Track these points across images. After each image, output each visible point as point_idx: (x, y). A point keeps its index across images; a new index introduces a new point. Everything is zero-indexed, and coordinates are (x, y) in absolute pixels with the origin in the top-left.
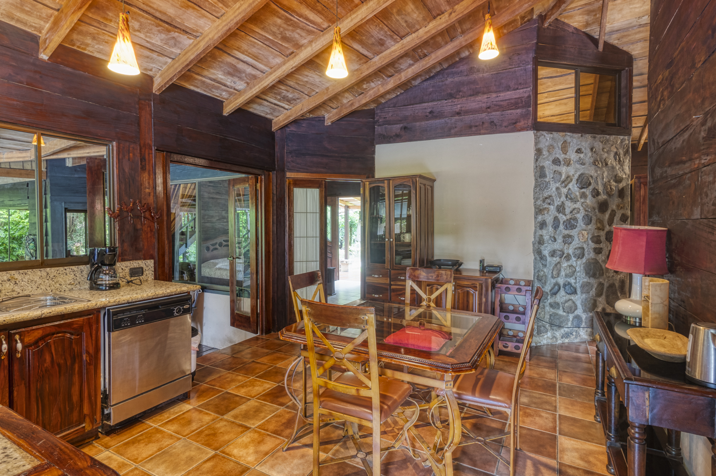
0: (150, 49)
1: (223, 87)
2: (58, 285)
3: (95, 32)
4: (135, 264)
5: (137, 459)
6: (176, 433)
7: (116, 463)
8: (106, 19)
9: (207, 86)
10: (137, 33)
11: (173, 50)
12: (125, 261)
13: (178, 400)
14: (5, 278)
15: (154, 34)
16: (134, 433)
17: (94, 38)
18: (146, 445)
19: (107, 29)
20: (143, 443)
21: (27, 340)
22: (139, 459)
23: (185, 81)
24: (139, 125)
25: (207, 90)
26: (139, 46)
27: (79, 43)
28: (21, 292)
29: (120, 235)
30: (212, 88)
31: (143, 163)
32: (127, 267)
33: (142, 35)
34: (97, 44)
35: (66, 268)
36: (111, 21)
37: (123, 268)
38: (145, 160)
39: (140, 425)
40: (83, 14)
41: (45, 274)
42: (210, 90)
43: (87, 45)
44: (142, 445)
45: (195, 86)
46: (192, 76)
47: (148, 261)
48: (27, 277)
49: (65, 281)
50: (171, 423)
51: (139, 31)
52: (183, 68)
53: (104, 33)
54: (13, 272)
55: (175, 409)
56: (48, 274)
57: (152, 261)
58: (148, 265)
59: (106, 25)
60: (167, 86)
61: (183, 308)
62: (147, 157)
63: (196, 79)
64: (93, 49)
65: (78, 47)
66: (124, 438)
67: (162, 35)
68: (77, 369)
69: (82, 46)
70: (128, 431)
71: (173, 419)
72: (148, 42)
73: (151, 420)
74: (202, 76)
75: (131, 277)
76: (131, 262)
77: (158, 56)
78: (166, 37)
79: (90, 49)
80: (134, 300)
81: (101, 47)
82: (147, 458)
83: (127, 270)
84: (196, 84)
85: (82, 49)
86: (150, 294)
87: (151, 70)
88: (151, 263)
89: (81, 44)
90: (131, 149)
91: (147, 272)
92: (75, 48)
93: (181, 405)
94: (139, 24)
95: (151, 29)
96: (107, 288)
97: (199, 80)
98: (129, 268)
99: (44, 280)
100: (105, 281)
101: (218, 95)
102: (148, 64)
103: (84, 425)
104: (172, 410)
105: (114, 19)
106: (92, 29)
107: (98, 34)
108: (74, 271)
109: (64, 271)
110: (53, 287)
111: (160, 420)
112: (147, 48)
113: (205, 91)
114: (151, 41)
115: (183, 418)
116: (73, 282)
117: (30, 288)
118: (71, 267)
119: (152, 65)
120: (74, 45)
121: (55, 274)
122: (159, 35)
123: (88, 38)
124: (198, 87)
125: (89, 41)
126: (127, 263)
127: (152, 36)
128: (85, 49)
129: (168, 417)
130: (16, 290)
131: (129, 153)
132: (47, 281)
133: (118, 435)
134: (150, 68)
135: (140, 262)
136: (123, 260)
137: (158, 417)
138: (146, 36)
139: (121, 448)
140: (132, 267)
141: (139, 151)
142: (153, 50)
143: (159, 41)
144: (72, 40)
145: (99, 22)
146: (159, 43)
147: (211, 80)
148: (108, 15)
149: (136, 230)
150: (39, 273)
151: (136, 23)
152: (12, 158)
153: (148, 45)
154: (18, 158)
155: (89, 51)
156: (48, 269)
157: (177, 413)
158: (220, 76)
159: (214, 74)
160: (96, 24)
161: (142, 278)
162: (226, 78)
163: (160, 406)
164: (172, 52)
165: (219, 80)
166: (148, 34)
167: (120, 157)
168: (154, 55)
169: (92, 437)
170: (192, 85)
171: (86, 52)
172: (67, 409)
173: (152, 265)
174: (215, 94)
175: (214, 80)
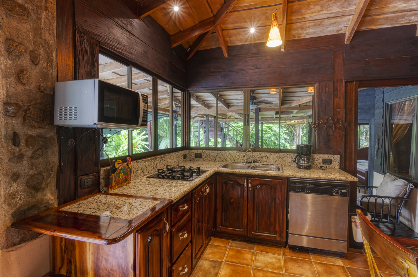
0: (335, 17)
1: (409, 13)
2: (284, 162)
3: (301, 25)
4: (327, 157)
5: (288, 270)
6: (318, 273)
7: (280, 264)
8: (303, 15)
9: (392, 19)
10: (322, 12)
11: (350, 9)
12: (320, 154)
13: (339, 255)
14: (264, 155)
15: (332, 7)
16: (300, 256)
17: (302, 29)
18: (298, 267)
19: (306, 20)
20: (298, 265)
21: (253, 183)
22: (289, 271)
23: (370, 25)
24: (334, 68)
25: (393, 22)
26: (326, 19)
27: (297, 35)
28: (269, 162)
29: (318, 138)
30: (398, 18)
31: (336, 93)
32: (321, 158)
33: (325, 12)
34: (305, 31)
35: (288, 154)
36: (305, 14)
37: (318, 158)
38: (337, 90)
39: (306, 255)
40: (287, 20)
41: (279, 156)
42: (396, 21)
43: (301, 34)
44: (297, 265)
45: (380, 25)
46: (374, 19)
47: (336, 156)
48: (272, 156)
49: (287, 161)
50: (321, 265)
51: (322, 10)
52: (358, 17)
53: (305, 23)
54: (267, 153)
55: (332, 259)
56: (280, 156)
57: (339, 156)
58: (336, 159)
59: (305, 18)
60: (353, 35)
61: (341, 192)
62: (338, 88)
63: (379, 19)
64: (304, 34)
65: (298, 37)
66: (293, 255)
67: (337, 3)
68: (273, 205)
69: (299, 36)
70: (299, 254)
71: (325, 264)
72: (331, 13)
73: (313, 256)
74: (383, 14)
75: (323, 164)
76: (324, 155)
77: (341, 18)
78: (341, 3)
79: (303, 35)
80: (304, 177)
81: (307, 31)
82: (292, 274)
83: (321, 160)
84: (381, 23)
85: (300, 37)
86: (315, 176)
87: (341, 30)
88: (338, 157)
89: (298, 35)
90: (327, 85)
91: (335, 163)
92: (296, 38)
93: (338, 259)
94: (320, 6)
95: (329, 5)
96: (303, 168)
97: (382, 19)
98: (322, 158)
99: (278, 158)
100: (302, 164)
101: (406, 22)
102: (337, 27)
103: (276, 236)
104: (329, 258)
105: (306, 13)
106: (299, 25)
107: (302, 25)
108: (291, 156)
109: (287, 155)
110: (282, 163)
111: (318, 259)
112: (333, 17)
113: (392, 24)
114: (332, 12)
115: (331, 268)
116: (291, 162)
117: (272, 161)
118: (290, 154)
119: (340, 26)
120: (295, 38)
121: (283, 156)
122: (336, 5)
123: (299, 30)
124: (384, 24)
125: (300, 31)
126: (321, 156)
127: (331, 8)
128: (301, 37)
129: (323, 261)
130: (268, 161)
131: (326, 88)
132: (279, 159)
133: (293, 252)
134: (340, 29)
135: (330, 156)
136: (319, 153)
137: (318, 257)
138: (328, 11)
139: (288, 259)
140: (324, 158)
141: (332, 85)
142: (337, 17)
143: (337, 9)
144: (293, 35)
145: (301, 19)
146: (338, 10)
147: (394, 13)
148: (302, 12)
149: (328, 135)
150: (276, 155)
151: (318, 7)
152: (306, 100)
153: (333, 15)
154: (308, 100)
155: (303, 36)
156: (280, 153)
157: (330, 262)
158: (402, 6)
159: (395, 7)
160: (300, 21)
161: (332, 165)
162: (410, 4)
163: (324, 251)
164: (351, 10)
165: (403, 9)
166: (329, 9)
167: (320, 91)
168: (339, 19)
169: (282, 245)
170: (377, 25)
171: (302, 38)
172: (269, 223)
173: (339, 159)
174: (404, 22)
175: (397, 12)
